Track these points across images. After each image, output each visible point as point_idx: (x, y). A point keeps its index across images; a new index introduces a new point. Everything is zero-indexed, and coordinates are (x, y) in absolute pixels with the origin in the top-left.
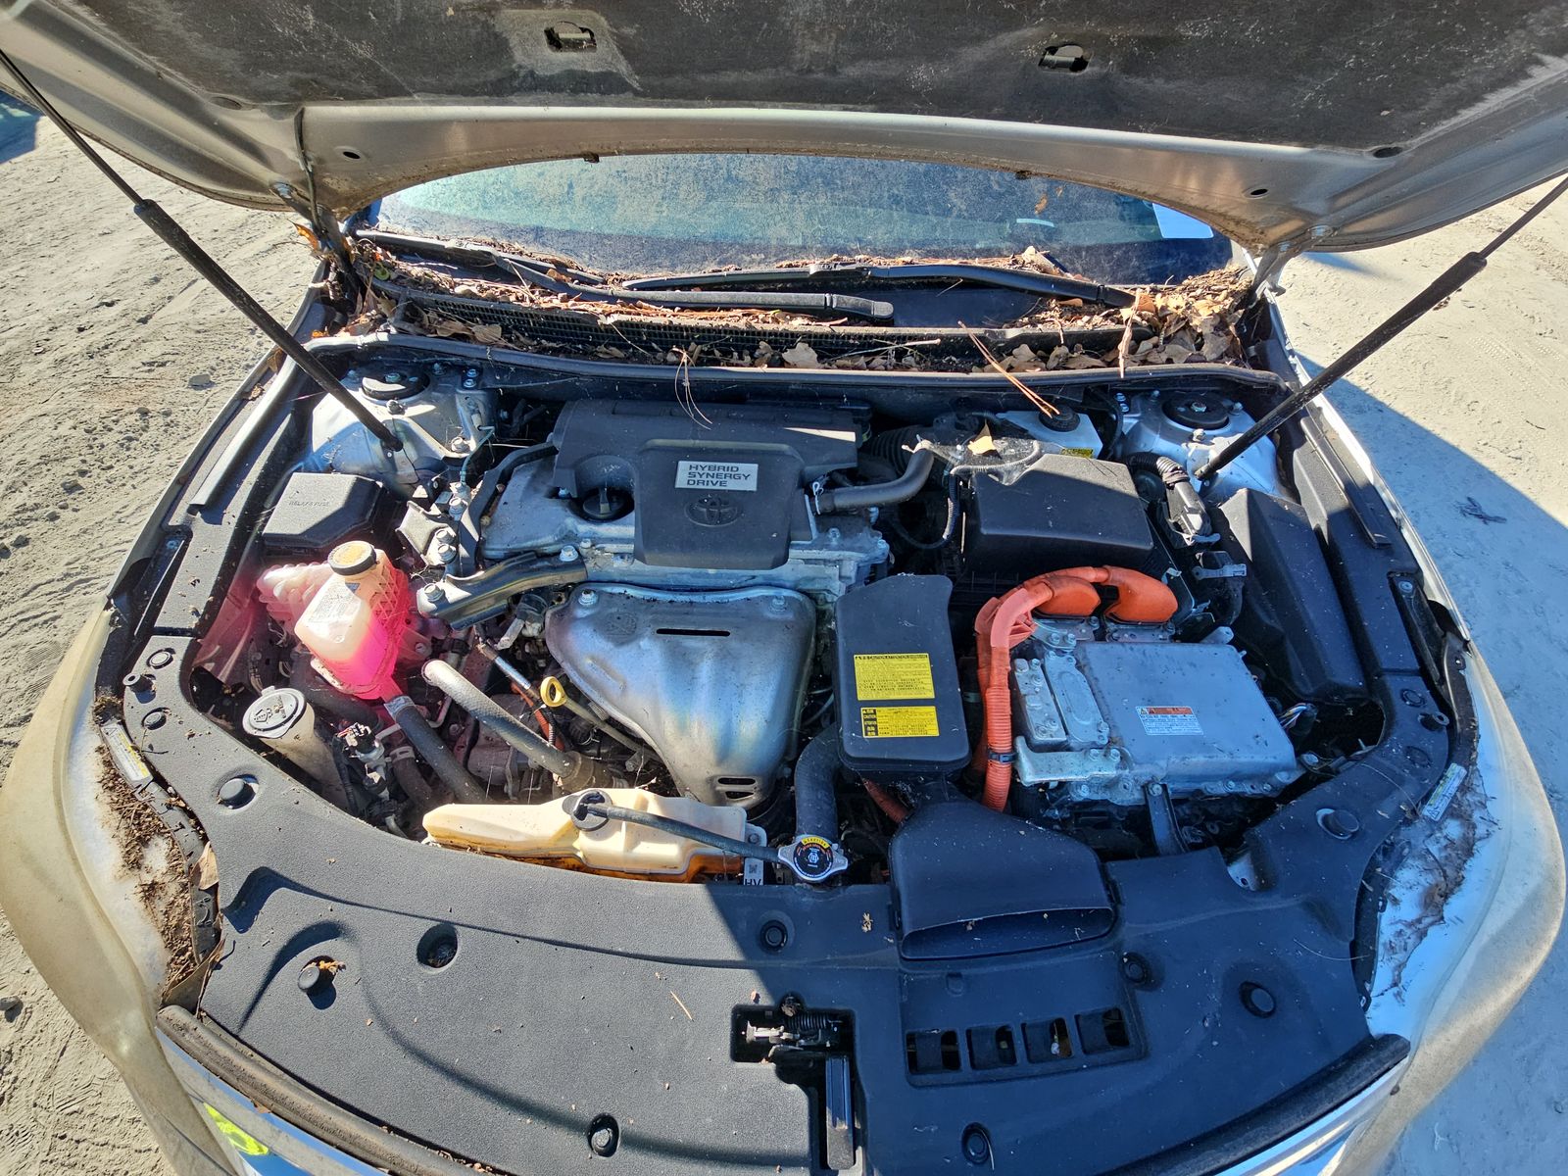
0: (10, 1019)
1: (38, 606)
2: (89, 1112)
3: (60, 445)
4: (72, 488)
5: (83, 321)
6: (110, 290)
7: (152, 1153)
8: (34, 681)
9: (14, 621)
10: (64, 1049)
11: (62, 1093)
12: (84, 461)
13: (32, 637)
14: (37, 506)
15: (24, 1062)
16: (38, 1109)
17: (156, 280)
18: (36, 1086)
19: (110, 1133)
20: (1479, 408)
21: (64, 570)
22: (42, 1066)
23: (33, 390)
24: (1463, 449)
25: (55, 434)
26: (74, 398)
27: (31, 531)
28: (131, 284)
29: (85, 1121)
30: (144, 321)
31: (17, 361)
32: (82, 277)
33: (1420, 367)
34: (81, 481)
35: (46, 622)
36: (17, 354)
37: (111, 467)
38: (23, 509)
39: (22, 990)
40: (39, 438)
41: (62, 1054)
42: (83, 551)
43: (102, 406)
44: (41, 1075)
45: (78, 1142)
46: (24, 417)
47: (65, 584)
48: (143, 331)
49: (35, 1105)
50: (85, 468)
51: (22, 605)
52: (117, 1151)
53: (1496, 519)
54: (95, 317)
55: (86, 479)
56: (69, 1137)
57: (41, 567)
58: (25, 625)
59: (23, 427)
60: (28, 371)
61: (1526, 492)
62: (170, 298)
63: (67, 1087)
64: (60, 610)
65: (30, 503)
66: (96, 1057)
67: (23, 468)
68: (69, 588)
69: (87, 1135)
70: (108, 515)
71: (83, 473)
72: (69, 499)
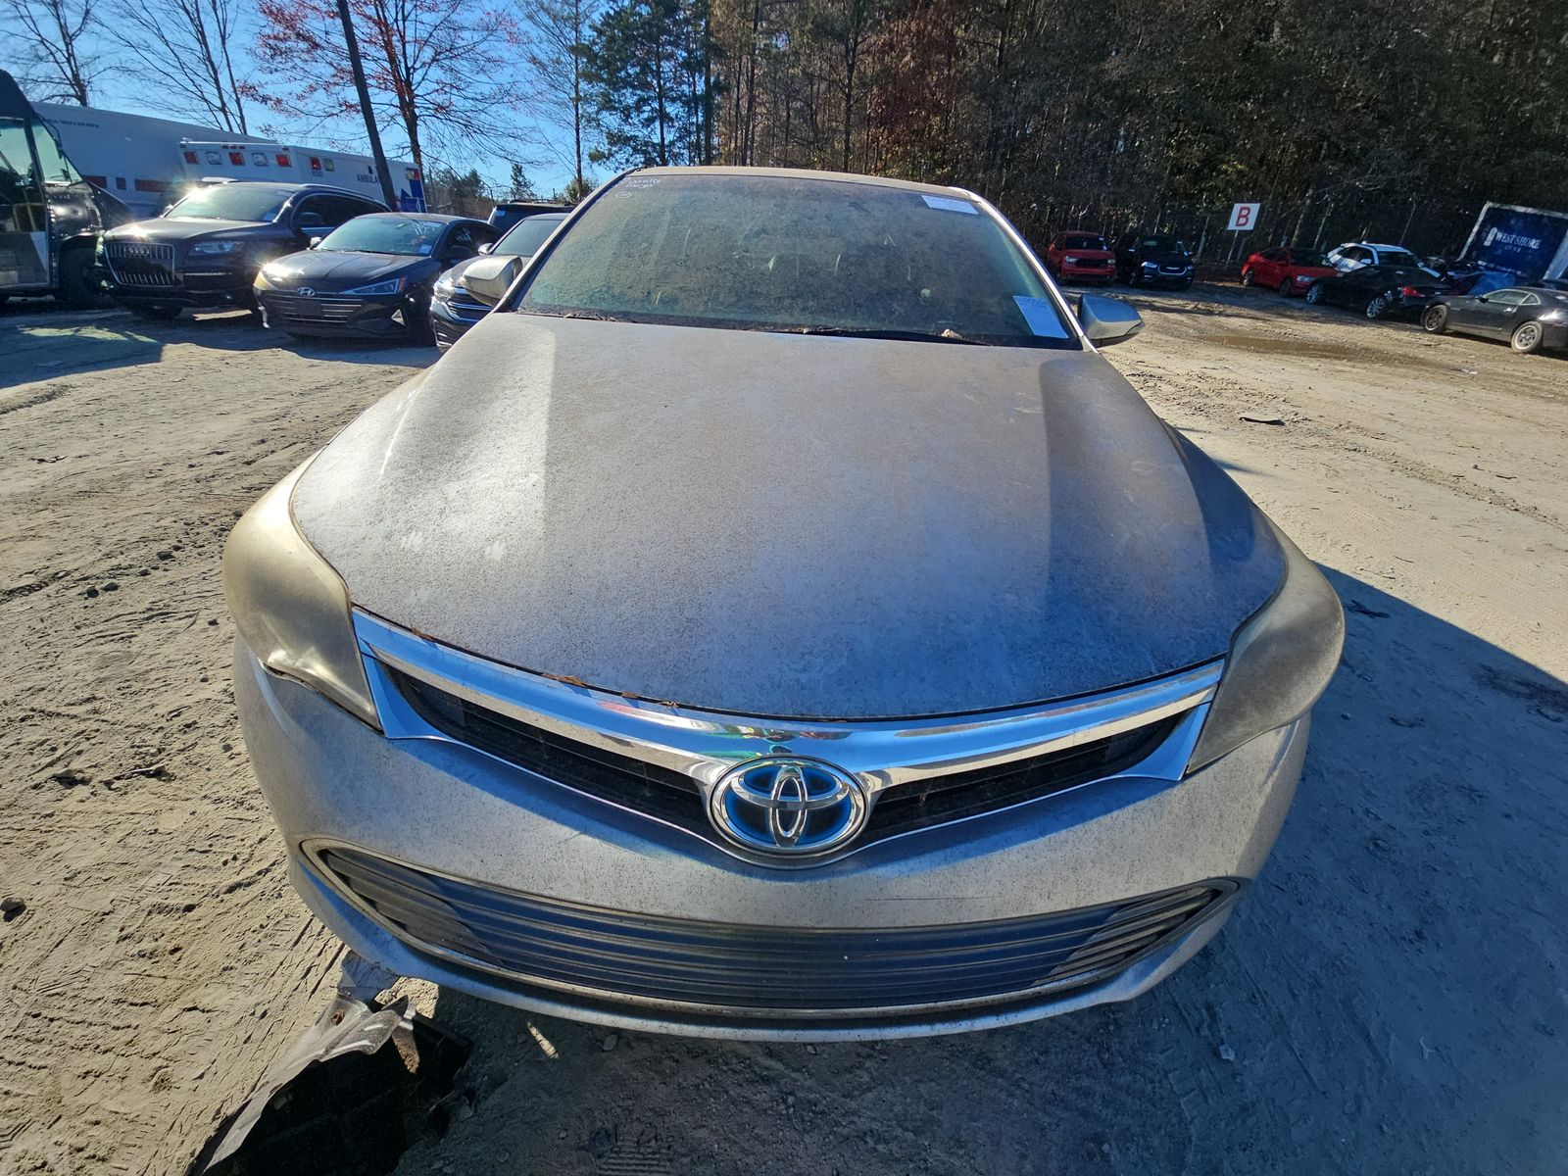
0: (8, 918)
1: (117, 628)
2: (72, 994)
3: (161, 531)
4: (164, 556)
5: (193, 462)
6: (222, 445)
7: (131, 1030)
8: (102, 676)
9: (91, 637)
10: (61, 941)
11: (46, 978)
12: (180, 541)
13: (107, 648)
14: (131, 566)
15: (12, 953)
16: (17, 991)
17: (263, 441)
18: (20, 972)
19: (92, 1013)
20: (1353, 549)
21: (149, 606)
22: (32, 955)
23: (140, 498)
24: (1342, 571)
25: (157, 525)
26: (178, 504)
27: (122, 582)
28: (240, 443)
29: (67, 1003)
30: (249, 463)
31: (129, 480)
32: (198, 436)
33: (1298, 525)
34: (174, 553)
35: (122, 638)
36: (130, 476)
37: (203, 546)
38: (119, 567)
39: (29, 897)
40: (142, 527)
41: (57, 946)
42: (167, 596)
43: (200, 511)
44: (27, 964)
45: (52, 1020)
46: (130, 513)
47: (146, 615)
48: (246, 469)
49: (15, 987)
50: (180, 545)
51: (101, 627)
52: (93, 1028)
53: (1380, 615)
54: (205, 460)
55: (179, 552)
56: (43, 1015)
57: (125, 604)
58: (102, 640)
59: (127, 519)
60: (137, 487)
61: (1406, 600)
62: (273, 452)
63: (55, 973)
64: (137, 631)
65: (124, 565)
66: (93, 949)
67: (123, 543)
68: (148, 619)
69: (63, 1014)
70: (196, 574)
71: (177, 548)
72: (161, 564)
